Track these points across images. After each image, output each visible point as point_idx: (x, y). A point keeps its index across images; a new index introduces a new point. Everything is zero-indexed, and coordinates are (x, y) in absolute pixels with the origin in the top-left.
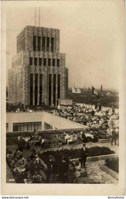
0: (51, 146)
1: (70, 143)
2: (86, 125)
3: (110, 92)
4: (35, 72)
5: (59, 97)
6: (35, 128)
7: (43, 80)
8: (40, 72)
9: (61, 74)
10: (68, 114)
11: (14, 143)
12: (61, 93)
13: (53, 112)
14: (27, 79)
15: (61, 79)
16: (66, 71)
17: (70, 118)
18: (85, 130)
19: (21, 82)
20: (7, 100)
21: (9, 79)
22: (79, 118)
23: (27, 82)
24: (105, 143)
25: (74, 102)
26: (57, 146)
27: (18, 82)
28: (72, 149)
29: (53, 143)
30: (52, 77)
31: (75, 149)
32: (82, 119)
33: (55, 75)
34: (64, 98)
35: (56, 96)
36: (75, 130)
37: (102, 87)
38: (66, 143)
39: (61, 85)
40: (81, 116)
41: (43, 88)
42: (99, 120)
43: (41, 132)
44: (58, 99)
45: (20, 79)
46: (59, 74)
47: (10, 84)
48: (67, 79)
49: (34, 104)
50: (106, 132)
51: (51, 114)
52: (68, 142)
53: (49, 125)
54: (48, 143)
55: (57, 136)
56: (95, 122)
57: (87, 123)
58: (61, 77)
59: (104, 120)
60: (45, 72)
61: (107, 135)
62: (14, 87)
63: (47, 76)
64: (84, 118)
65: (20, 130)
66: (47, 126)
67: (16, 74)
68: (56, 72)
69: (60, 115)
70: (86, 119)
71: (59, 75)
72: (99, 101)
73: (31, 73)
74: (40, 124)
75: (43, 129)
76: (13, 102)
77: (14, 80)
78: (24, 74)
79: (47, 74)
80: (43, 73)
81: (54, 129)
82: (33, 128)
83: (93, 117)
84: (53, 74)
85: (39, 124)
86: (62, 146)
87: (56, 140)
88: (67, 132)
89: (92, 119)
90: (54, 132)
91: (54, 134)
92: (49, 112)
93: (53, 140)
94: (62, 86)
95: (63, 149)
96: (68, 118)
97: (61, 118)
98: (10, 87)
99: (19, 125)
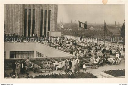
0: (42, 72)
1: (59, 69)
2: (72, 54)
3: (93, 27)
4: (29, 8)
5: (49, 30)
6: (28, 56)
7: (36, 15)
8: (33, 7)
9: (51, 9)
10: (57, 44)
11: (11, 68)
12: (51, 26)
13: (44, 42)
14: (22, 13)
15: (51, 14)
16: (56, 7)
17: (59, 48)
18: (72, 58)
19: (17, 16)
20: (4, 31)
21: (6, 13)
22: (67, 48)
23: (22, 16)
24: (89, 69)
25: (62, 35)
26: (47, 71)
27: (14, 16)
28: (60, 74)
29: (44, 69)
30: (44, 12)
31: (63, 74)
32: (69, 49)
33: (46, 11)
34: (53, 30)
35: (47, 29)
36: (63, 58)
37: (86, 22)
38: (55, 69)
39: (51, 19)
40: (68, 46)
41: (35, 22)
42: (84, 50)
43: (34, 60)
44: (49, 32)
45: (16, 13)
46: (50, 9)
47: (7, 18)
48: (56, 14)
49: (27, 35)
50: (90, 60)
51: (42, 44)
52: (57, 68)
53: (40, 54)
54: (40, 69)
55: (47, 62)
56: (80, 52)
57: (74, 53)
58: (51, 12)
59: (88, 50)
60: (37, 7)
61: (91, 63)
62: (11, 21)
63: (39, 12)
64: (71, 48)
65: (16, 58)
66: (39, 54)
67: (12, 8)
68: (47, 8)
69: (50, 45)
70: (72, 49)
71: (50, 11)
72: (84, 34)
73: (26, 8)
74: (33, 52)
75: (35, 56)
76: (9, 34)
77: (11, 14)
78: (19, 9)
79: (39, 9)
80: (36, 9)
81: (44, 57)
82: (26, 56)
83: (78, 48)
84: (44, 10)
85: (31, 52)
86: (52, 71)
87: (46, 66)
88: (56, 60)
89: (77, 49)
90: (45, 59)
91: (45, 61)
92: (41, 43)
93: (44, 66)
94: (52, 21)
95: (52, 73)
96: (57, 47)
97: (51, 47)
98: (7, 21)
99: (15, 53)
